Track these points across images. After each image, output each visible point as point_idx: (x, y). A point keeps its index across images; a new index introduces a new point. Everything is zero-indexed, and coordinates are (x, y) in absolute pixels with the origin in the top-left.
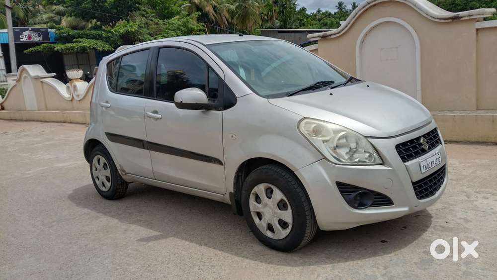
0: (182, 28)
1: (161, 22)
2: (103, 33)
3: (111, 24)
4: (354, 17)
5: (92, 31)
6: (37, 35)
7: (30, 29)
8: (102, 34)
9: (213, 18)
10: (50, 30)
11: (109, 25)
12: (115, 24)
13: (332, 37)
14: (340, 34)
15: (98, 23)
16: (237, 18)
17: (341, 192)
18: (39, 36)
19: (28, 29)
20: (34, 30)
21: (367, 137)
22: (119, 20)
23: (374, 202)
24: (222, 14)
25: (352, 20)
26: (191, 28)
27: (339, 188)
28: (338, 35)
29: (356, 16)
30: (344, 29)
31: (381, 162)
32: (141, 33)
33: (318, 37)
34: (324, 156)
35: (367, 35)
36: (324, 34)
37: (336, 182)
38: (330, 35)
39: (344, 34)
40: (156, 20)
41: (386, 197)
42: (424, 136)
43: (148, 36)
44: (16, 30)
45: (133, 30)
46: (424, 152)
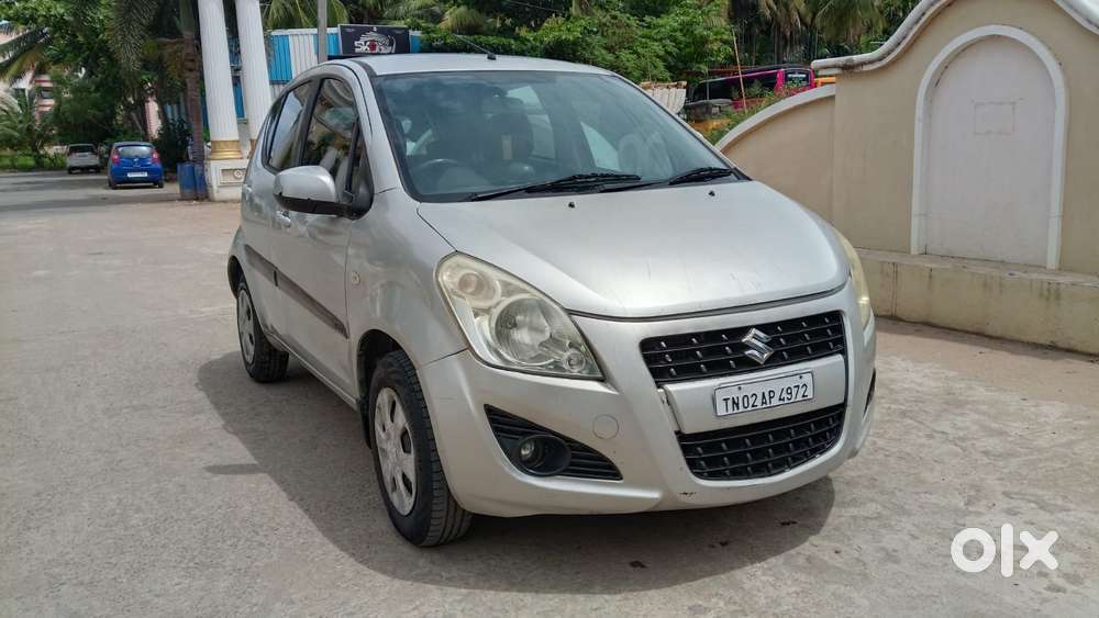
0: (678, 34)
1: (633, 21)
2: (512, 42)
3: (533, 23)
4: (917, 22)
5: (491, 38)
6: (387, 42)
7: (375, 29)
8: (510, 45)
9: (768, 13)
10: (411, 33)
11: (529, 26)
12: (541, 25)
13: (866, 68)
14: (884, 62)
15: (508, 21)
16: (825, 15)
17: (495, 430)
18: (391, 44)
19: (371, 30)
20: (380, 31)
21: (570, 313)
22: (549, 16)
23: (572, 464)
24: (791, 6)
25: (911, 29)
26: (702, 37)
27: (492, 421)
28: (878, 65)
29: (924, 19)
30: (892, 50)
31: (600, 375)
32: (588, 45)
33: (834, 67)
34: (470, 345)
35: (945, 67)
36: (848, 60)
37: (485, 405)
38: (863, 64)
39: (893, 62)
40: (624, 17)
41: (602, 458)
42: (760, 327)
43: (604, 52)
44: (348, 30)
45: (571, 38)
46: (750, 365)
